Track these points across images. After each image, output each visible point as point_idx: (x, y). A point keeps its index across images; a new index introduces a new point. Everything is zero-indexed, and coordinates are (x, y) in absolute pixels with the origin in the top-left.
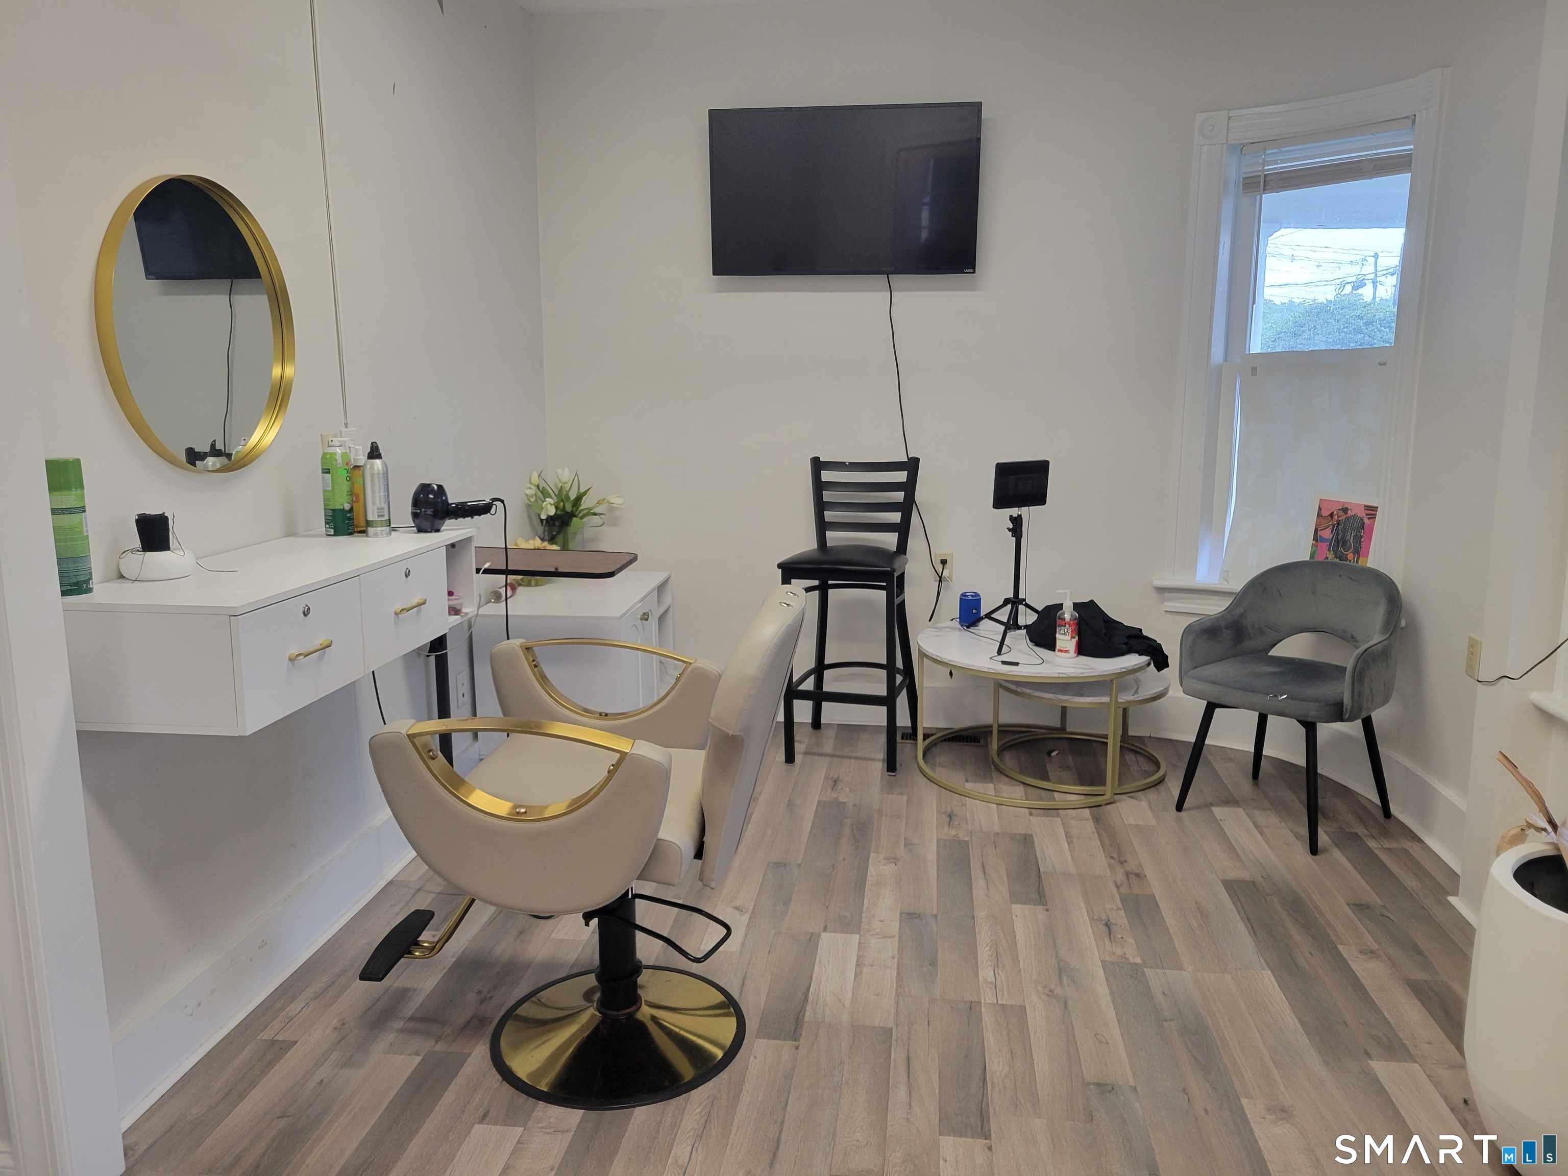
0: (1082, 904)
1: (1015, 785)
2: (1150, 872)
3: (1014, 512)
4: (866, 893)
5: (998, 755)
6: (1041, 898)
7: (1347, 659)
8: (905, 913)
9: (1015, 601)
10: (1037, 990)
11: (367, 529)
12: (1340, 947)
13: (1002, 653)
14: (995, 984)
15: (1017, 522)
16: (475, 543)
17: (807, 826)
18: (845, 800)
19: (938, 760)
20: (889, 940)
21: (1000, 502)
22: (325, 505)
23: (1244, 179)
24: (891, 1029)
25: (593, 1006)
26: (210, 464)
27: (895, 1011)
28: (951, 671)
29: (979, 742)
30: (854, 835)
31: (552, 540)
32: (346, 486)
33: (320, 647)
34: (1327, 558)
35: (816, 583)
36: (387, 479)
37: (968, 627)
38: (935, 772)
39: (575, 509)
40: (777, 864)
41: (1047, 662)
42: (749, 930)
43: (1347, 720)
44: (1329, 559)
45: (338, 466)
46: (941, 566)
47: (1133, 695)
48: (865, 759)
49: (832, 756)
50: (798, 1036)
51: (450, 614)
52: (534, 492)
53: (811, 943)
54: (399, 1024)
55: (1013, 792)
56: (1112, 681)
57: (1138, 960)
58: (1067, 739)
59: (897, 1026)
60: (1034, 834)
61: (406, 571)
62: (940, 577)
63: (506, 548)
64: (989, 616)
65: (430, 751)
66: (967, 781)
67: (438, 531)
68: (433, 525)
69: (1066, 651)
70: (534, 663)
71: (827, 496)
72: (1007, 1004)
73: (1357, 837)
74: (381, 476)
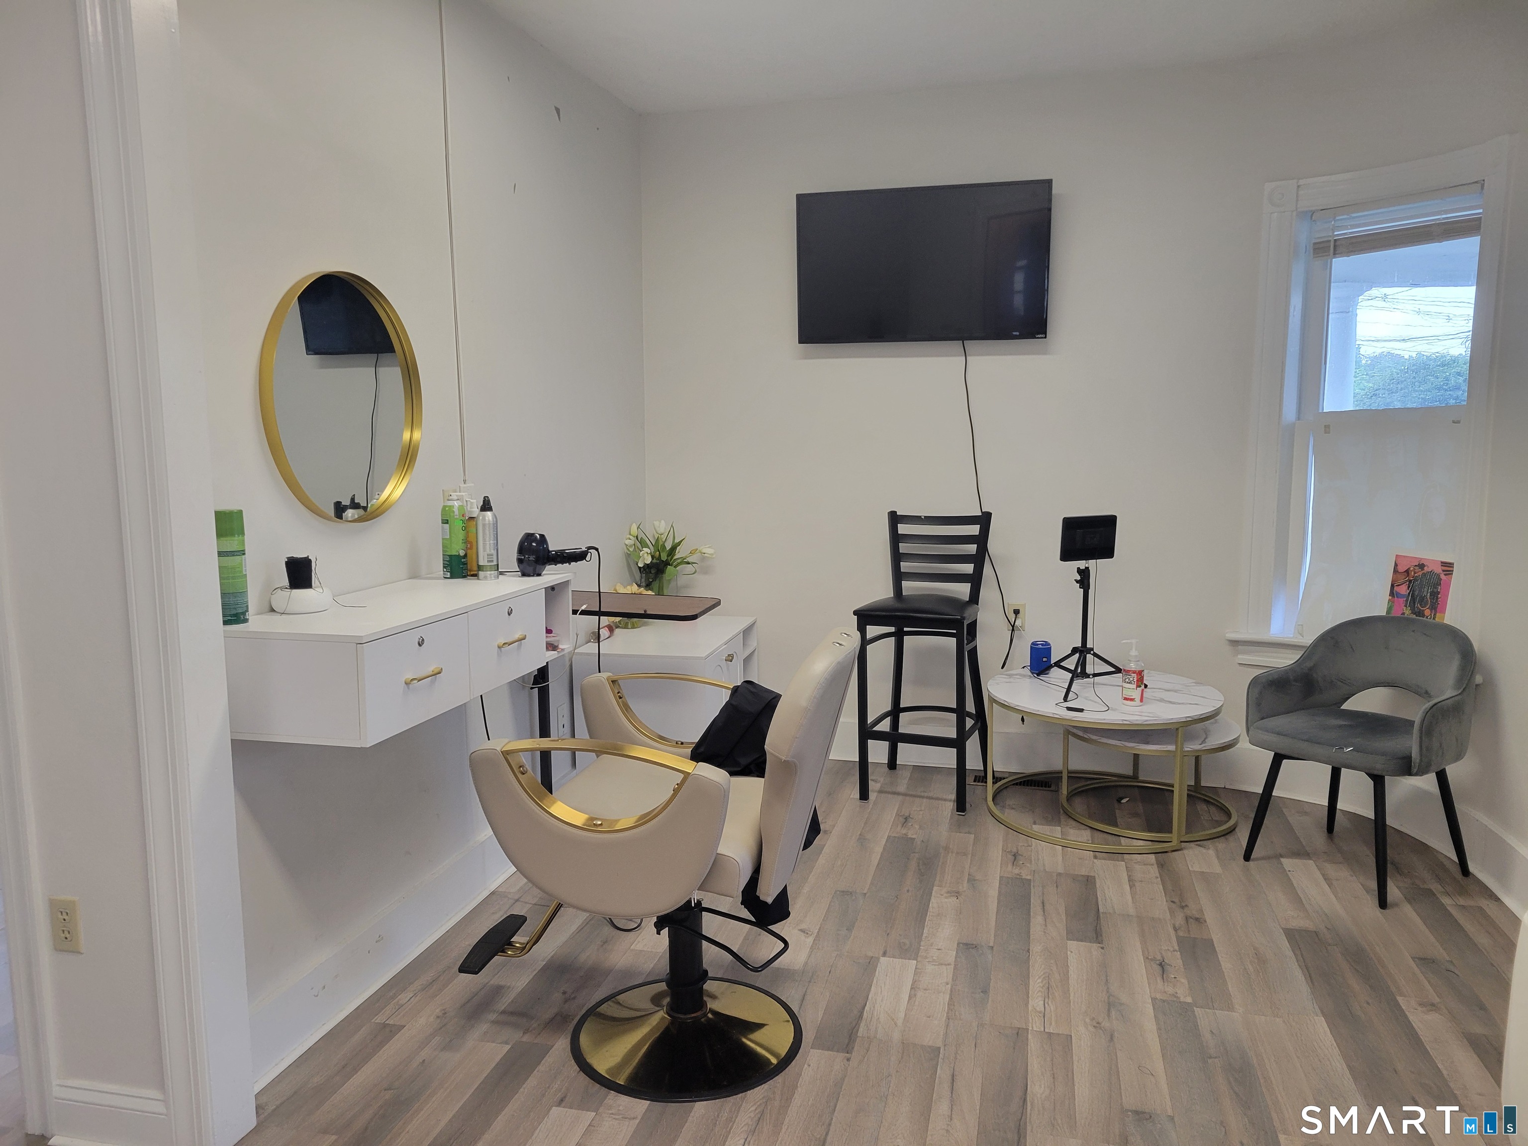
0: (1138, 945)
1: (1081, 829)
2: (1210, 916)
3: (1082, 564)
4: (926, 923)
5: (1068, 800)
6: (1097, 935)
7: (1414, 711)
8: (962, 944)
9: (1083, 651)
10: (1085, 1022)
11: (478, 573)
12: (1400, 999)
13: (1068, 700)
14: (1044, 1014)
15: (1084, 574)
16: (572, 587)
17: (875, 859)
18: (913, 837)
19: (1010, 802)
20: (944, 967)
21: (1067, 555)
22: (443, 551)
23: (1315, 244)
24: (939, 1048)
25: (663, 1009)
26: (350, 515)
27: (945, 1032)
28: (1023, 716)
29: (1050, 787)
30: (920, 870)
31: (648, 586)
32: (461, 535)
33: (431, 673)
34: (1403, 614)
35: (892, 629)
36: (497, 529)
37: (1038, 675)
38: (1003, 814)
39: (669, 558)
40: (844, 893)
41: (1113, 710)
42: (812, 952)
43: (1416, 774)
44: (1406, 615)
45: (455, 517)
46: (1014, 616)
47: (1200, 745)
48: (938, 799)
49: (905, 795)
50: (851, 1048)
51: (547, 649)
52: (633, 543)
53: (870, 966)
54: (493, 1016)
55: (1082, 836)
56: (1177, 729)
57: (1189, 1000)
58: (1138, 787)
59: (945, 1046)
60: (1096, 876)
61: (509, 610)
62: (1013, 626)
63: (599, 592)
64: (1058, 664)
65: (520, 767)
66: (1035, 823)
67: (539, 575)
68: (535, 570)
69: (1132, 700)
70: (619, 694)
71: (904, 548)
72: (1054, 1032)
73: (1430, 893)
74: (491, 526)
